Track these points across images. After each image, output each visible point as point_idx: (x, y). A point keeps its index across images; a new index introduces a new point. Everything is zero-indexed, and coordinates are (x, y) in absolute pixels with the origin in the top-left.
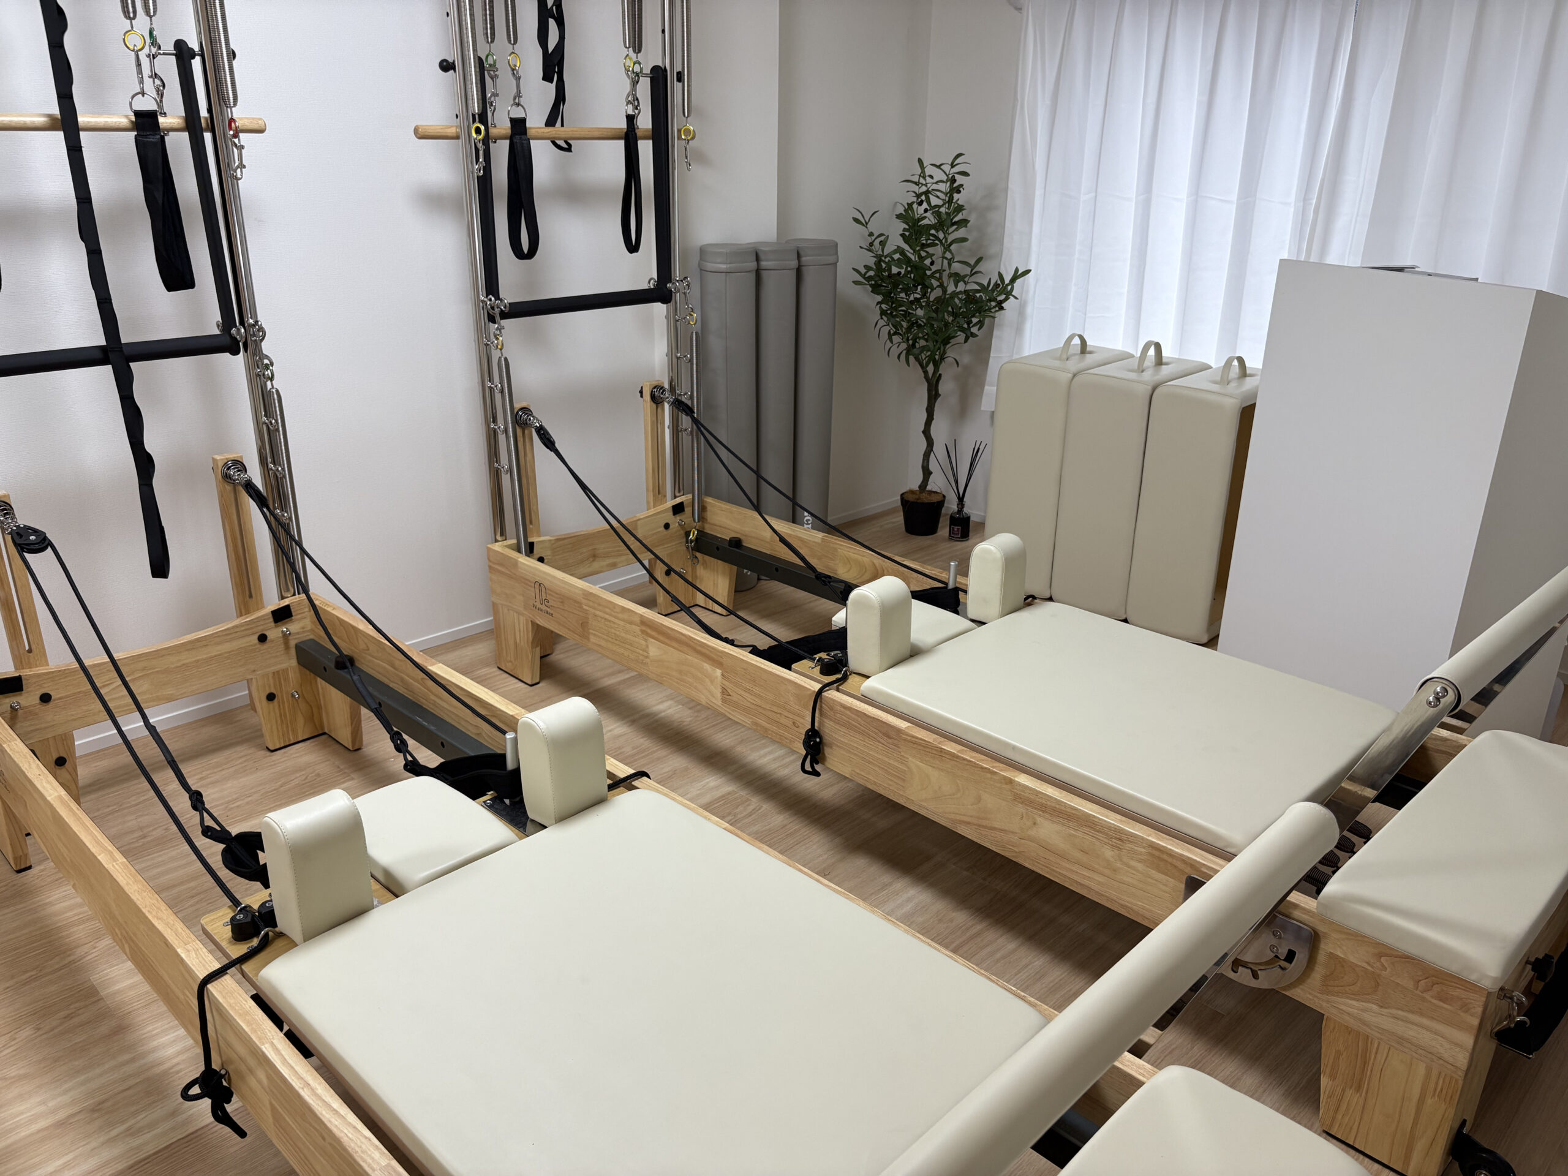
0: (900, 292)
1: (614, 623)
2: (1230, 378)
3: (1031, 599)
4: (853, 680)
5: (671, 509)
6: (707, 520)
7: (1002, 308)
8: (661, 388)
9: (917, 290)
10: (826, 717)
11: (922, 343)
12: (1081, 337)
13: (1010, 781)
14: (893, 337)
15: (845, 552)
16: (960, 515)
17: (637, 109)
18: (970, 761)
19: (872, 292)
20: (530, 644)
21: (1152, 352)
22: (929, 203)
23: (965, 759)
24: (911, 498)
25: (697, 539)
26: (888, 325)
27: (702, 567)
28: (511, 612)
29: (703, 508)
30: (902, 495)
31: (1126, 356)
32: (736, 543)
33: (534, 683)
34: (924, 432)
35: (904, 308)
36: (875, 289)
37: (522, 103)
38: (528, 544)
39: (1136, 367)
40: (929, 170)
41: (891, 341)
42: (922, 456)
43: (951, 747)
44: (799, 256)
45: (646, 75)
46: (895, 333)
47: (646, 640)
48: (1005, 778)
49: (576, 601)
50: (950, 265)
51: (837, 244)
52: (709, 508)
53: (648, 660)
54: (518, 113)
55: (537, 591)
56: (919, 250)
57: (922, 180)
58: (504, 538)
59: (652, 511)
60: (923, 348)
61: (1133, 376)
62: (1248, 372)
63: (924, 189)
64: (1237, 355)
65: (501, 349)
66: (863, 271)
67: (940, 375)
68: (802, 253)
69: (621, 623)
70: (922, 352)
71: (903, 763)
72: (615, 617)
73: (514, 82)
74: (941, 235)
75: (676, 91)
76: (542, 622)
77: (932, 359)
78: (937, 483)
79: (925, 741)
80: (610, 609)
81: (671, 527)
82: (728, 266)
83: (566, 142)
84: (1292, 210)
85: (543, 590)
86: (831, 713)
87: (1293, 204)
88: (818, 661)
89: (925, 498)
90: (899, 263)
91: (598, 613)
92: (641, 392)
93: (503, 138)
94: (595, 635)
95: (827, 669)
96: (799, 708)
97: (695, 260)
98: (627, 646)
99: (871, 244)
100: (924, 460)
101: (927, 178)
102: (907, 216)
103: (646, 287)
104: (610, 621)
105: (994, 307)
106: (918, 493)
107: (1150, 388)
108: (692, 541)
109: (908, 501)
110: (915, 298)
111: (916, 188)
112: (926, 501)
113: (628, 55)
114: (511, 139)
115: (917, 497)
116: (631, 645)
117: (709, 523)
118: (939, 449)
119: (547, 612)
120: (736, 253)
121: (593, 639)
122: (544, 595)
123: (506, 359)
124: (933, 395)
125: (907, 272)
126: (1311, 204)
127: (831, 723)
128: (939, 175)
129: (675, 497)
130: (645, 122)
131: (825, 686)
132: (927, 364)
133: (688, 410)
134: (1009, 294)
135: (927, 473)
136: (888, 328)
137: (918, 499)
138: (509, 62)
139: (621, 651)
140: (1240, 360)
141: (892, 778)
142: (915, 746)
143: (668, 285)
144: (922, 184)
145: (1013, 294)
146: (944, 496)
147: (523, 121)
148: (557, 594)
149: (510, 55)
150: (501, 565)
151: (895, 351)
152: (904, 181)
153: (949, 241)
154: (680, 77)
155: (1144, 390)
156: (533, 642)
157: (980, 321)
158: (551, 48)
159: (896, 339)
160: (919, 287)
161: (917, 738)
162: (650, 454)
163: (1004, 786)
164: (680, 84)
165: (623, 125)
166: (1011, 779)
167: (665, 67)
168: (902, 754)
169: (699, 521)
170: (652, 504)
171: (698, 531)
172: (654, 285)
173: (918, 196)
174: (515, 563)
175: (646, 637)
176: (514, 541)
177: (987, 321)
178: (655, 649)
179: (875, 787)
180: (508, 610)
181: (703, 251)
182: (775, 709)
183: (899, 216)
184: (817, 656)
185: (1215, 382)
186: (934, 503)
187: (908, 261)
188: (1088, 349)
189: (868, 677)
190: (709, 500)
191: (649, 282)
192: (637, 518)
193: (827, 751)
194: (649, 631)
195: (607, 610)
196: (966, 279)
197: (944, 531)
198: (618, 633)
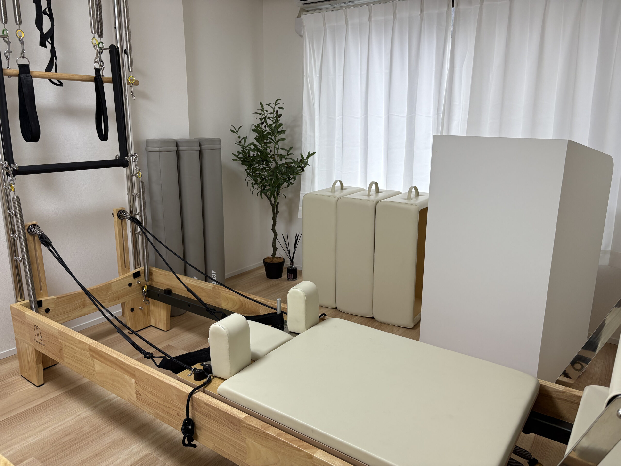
0: (256, 164)
1: (76, 350)
2: (412, 197)
3: (323, 316)
4: (215, 382)
5: (132, 275)
6: (153, 280)
7: (304, 171)
8: (124, 211)
9: (264, 163)
10: (196, 411)
11: (268, 187)
12: (340, 182)
13: (311, 457)
14: (254, 185)
15: (225, 294)
16: (292, 268)
17: (103, 67)
18: (284, 442)
19: (242, 164)
20: (35, 362)
21: (374, 187)
22: (267, 123)
23: (281, 441)
24: (268, 261)
25: (148, 290)
26: (252, 180)
27: (152, 306)
28: (24, 343)
29: (151, 274)
30: (264, 260)
31: (361, 190)
32: (169, 292)
33: (40, 384)
34: (272, 229)
35: (258, 172)
36: (243, 163)
37: (25, 56)
38: (36, 302)
39: (367, 194)
40: (266, 108)
41: (253, 188)
42: (272, 241)
43: (273, 432)
44: (200, 145)
45: (106, 49)
46: (255, 184)
47: (93, 361)
48: (307, 454)
49: (56, 337)
50: (277, 151)
51: (220, 140)
52: (154, 273)
53: (95, 372)
54: (24, 62)
55: (36, 331)
56: (264, 145)
57: (263, 113)
58: (23, 299)
59: (122, 277)
60: (268, 190)
61: (366, 198)
62: (420, 194)
63: (264, 116)
64: (414, 186)
65: (14, 192)
66: (237, 154)
67: (278, 203)
68: (202, 144)
69: (79, 350)
70: (268, 192)
71: (244, 442)
72: (76, 346)
73: (20, 45)
74: (273, 138)
75: (125, 60)
76: (39, 349)
77: (273, 194)
78: (281, 253)
79: (256, 427)
80: (73, 341)
81: (133, 285)
82: (160, 148)
83: (58, 81)
84: (432, 119)
85: (39, 330)
86: (198, 408)
87: (432, 117)
88: (194, 370)
89: (275, 261)
90: (254, 150)
91: (67, 344)
92: (113, 214)
93: (14, 75)
94: (66, 357)
95: (199, 376)
96: (180, 404)
97: (144, 146)
98: (84, 364)
99: (240, 142)
100: (273, 243)
101: (265, 111)
102: (257, 129)
103: (114, 159)
104: (73, 349)
105: (300, 170)
106: (271, 258)
107: (374, 203)
108: (145, 292)
109: (267, 263)
110: (264, 167)
111: (260, 116)
112: (275, 262)
113: (94, 37)
114: (19, 76)
115: (271, 260)
116: (85, 363)
117: (155, 282)
118: (280, 238)
119: (42, 344)
120: (166, 142)
121: (66, 360)
122: (39, 333)
123: (18, 197)
124: (275, 213)
125: (258, 155)
126: (441, 116)
127: (199, 414)
128: (271, 110)
129: (136, 268)
130: (107, 73)
131: (197, 389)
132: (271, 197)
133: (139, 223)
134: (306, 164)
135: (275, 249)
136: (251, 181)
137: (271, 262)
138: (16, 34)
139: (80, 367)
140: (416, 188)
141: (238, 452)
142: (250, 431)
143: (125, 158)
144: (263, 114)
145: (308, 164)
146: (284, 259)
147: (27, 67)
148: (45, 332)
149: (17, 30)
150: (18, 316)
151: (256, 192)
152: (254, 113)
153: (277, 140)
154: (126, 52)
155: (372, 205)
156: (37, 361)
157: (294, 177)
158: (45, 30)
159: (256, 186)
160: (265, 162)
161: (251, 426)
162: (119, 247)
163: (307, 460)
164: (126, 55)
165: (93, 74)
166: (311, 455)
167: (118, 47)
168: (243, 436)
169: (148, 281)
170: (121, 273)
171: (148, 286)
172: (118, 158)
173: (261, 120)
174: (24, 315)
175: (93, 359)
176: (27, 301)
177: (297, 177)
178: (98, 366)
179: (228, 457)
180: (23, 342)
181: (148, 142)
182: (166, 404)
183: (254, 130)
184: (193, 367)
185: (405, 199)
186: (279, 263)
187: (258, 150)
188: (344, 187)
189: (225, 380)
190: (154, 269)
191: (116, 157)
192: (112, 282)
193: (198, 432)
194: (94, 355)
195: (71, 342)
196: (286, 157)
197: (285, 275)
198: (78, 356)
